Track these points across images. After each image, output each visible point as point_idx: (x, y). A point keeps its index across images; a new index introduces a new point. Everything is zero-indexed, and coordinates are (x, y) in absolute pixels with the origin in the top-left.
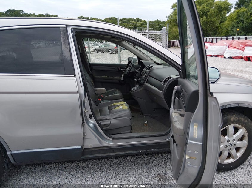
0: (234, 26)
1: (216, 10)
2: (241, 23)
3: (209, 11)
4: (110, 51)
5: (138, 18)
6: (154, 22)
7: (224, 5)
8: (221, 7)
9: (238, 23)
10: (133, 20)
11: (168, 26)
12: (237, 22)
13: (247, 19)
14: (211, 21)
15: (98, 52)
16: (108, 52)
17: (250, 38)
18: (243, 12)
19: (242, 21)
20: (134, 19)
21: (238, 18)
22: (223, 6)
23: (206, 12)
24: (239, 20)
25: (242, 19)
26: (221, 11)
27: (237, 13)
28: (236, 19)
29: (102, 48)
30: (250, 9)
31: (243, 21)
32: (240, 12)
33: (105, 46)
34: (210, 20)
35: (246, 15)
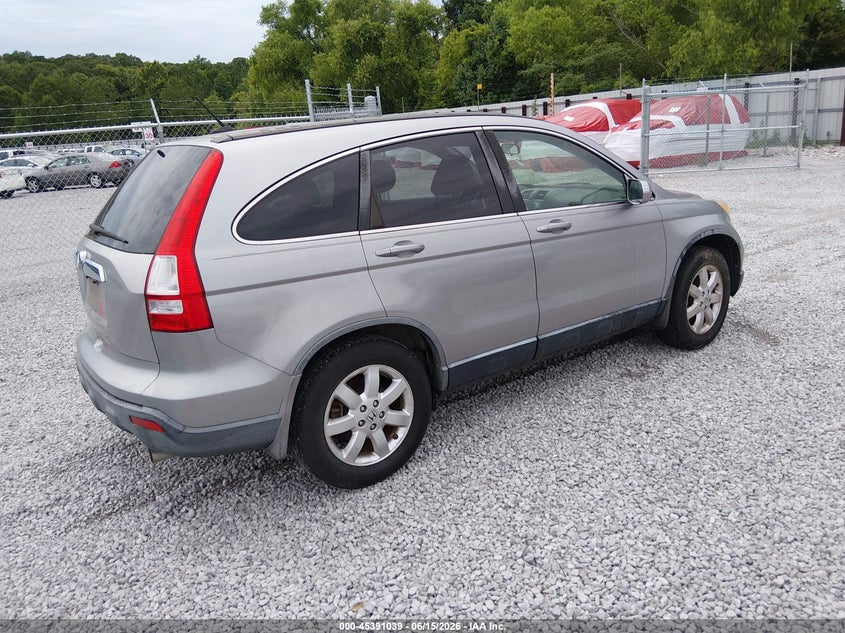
0: (464, 78)
1: (402, 30)
2: (481, 68)
3: (383, 35)
4: (96, 181)
5: (124, 55)
6: (185, 65)
7: (422, 13)
8: (415, 21)
9: (474, 68)
10: (105, 59)
11: (378, 94)
12: (470, 64)
13: (494, 55)
14: (393, 65)
15: (42, 188)
16: (89, 182)
17: (513, 108)
18: (481, 35)
19: (484, 61)
20: (108, 56)
21: (469, 53)
22: (420, 17)
23: (376, 39)
24: (473, 59)
25: (482, 56)
26: (418, 31)
27: (467, 37)
28: (465, 56)
29: (55, 171)
30: (495, 27)
31: (486, 61)
32: (472, 36)
33: (68, 165)
34: (389, 60)
35: (489, 44)
